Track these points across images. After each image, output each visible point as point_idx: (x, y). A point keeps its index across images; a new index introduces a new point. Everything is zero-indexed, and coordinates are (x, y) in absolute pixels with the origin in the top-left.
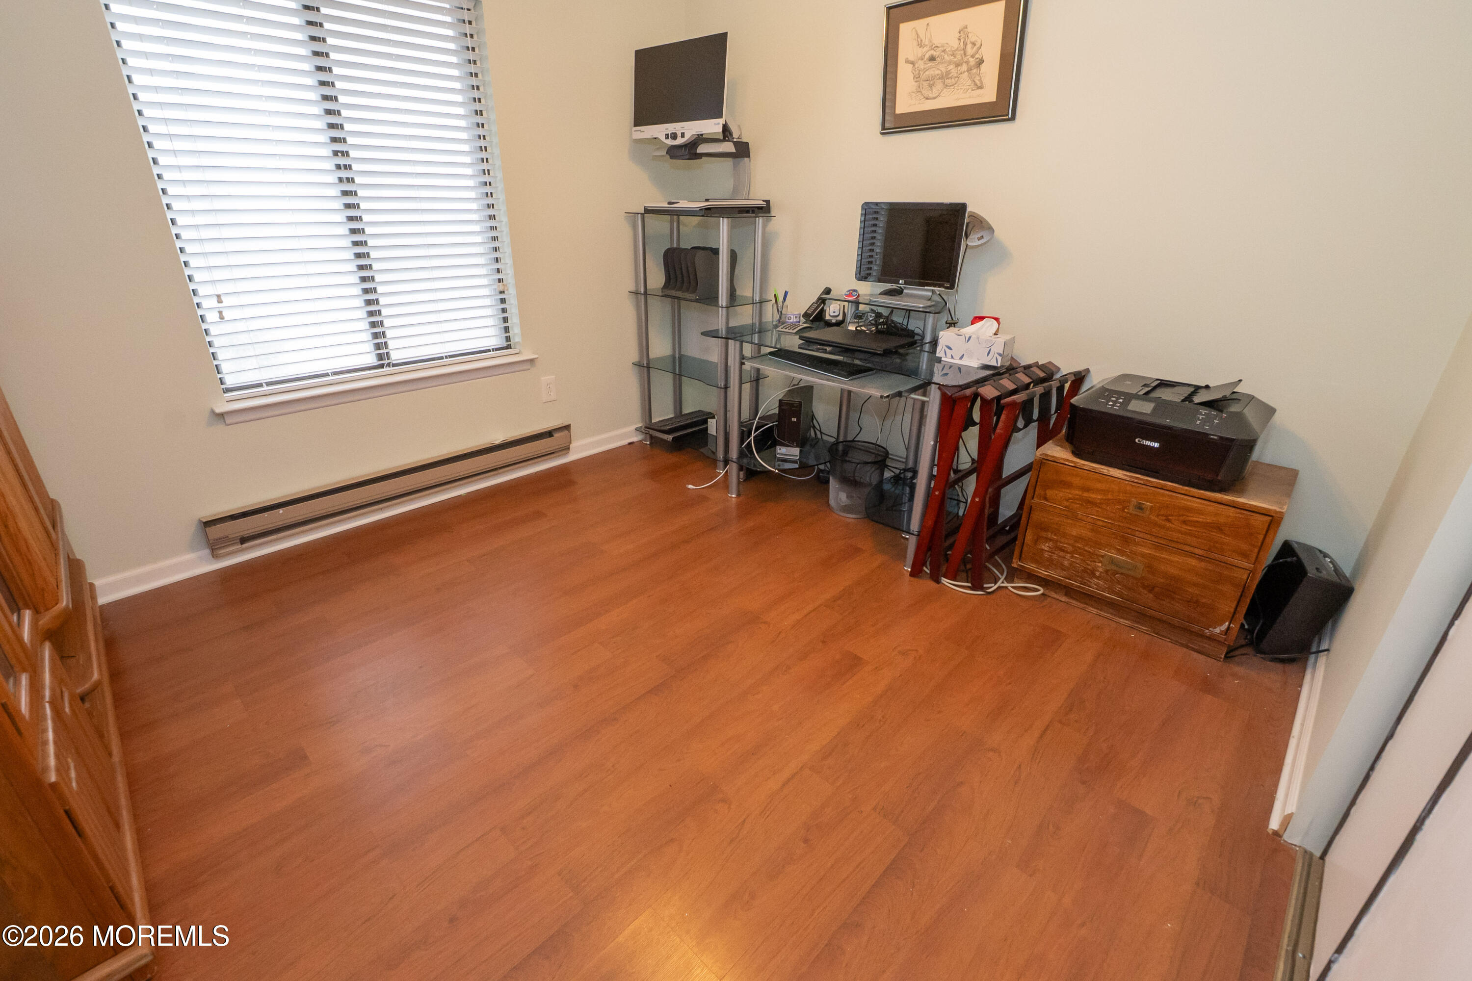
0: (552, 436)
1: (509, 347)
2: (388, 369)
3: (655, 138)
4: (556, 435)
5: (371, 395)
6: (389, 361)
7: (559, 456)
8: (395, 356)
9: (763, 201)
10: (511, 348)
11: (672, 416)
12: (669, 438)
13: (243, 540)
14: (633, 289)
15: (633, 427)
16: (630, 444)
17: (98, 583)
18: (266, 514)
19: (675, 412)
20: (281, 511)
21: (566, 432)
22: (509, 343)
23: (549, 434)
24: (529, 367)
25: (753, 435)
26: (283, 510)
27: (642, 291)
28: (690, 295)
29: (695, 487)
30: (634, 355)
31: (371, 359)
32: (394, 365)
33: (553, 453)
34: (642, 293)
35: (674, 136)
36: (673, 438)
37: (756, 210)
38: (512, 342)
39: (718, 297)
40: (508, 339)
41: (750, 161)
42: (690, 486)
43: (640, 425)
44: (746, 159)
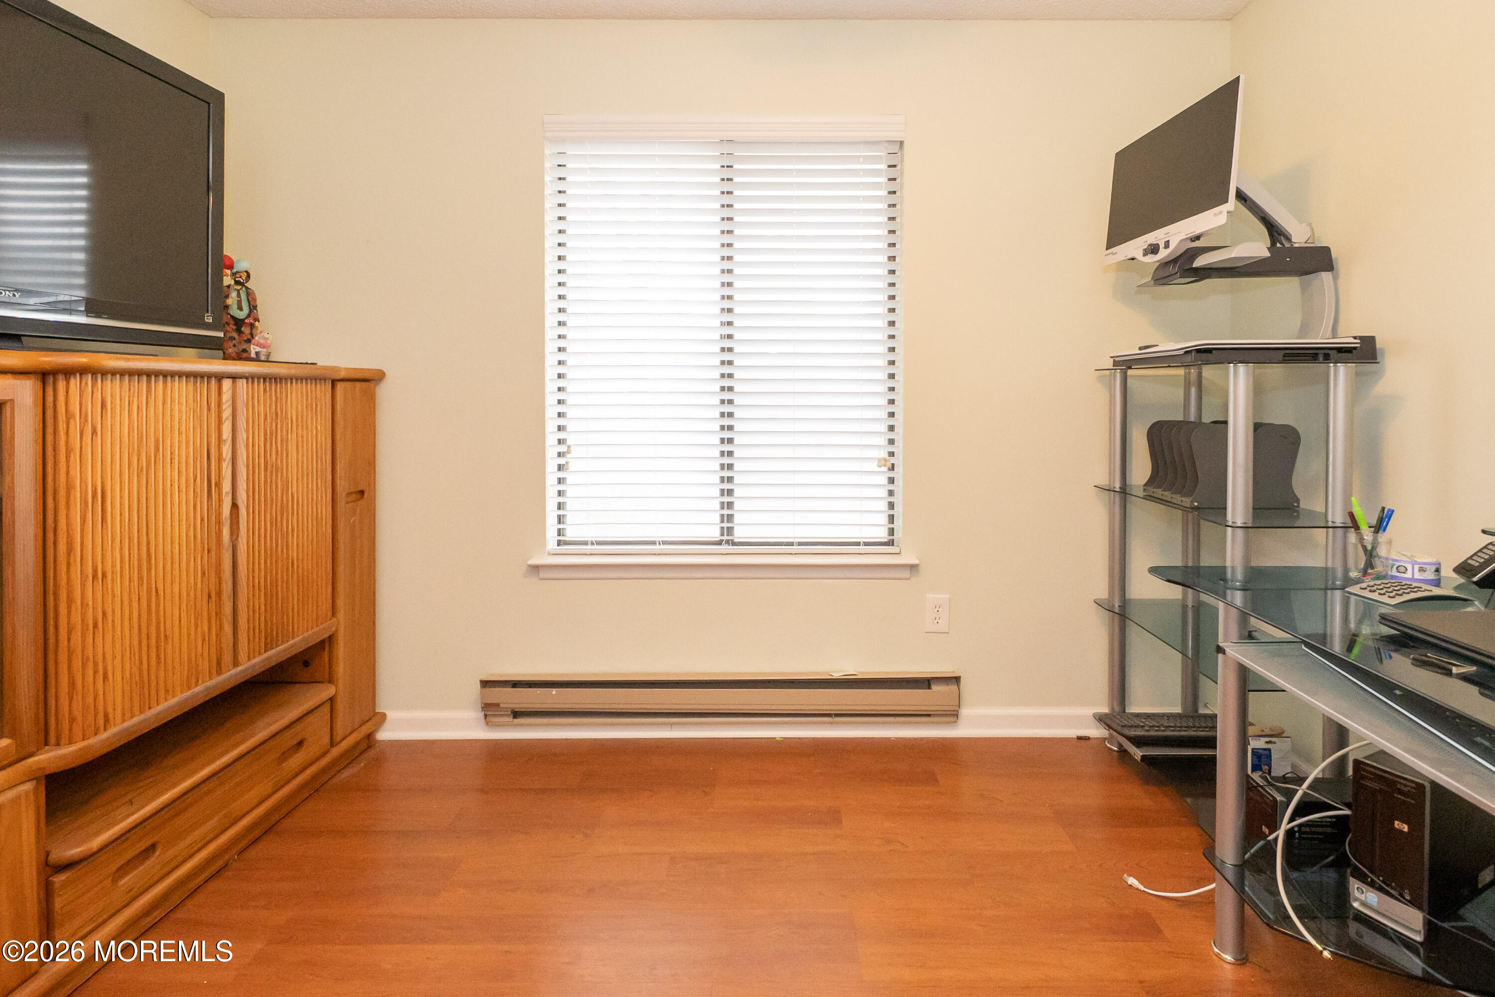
0: (929, 687)
1: (890, 543)
2: (727, 547)
3: (1133, 259)
4: (936, 688)
5: (681, 575)
6: (730, 538)
7: (938, 723)
8: (740, 534)
9: (1355, 338)
10: (893, 545)
11: (1178, 710)
12: (1138, 753)
13: (516, 714)
14: (1103, 481)
15: (1091, 711)
16: (1080, 738)
17: (391, 715)
18: (539, 691)
19: (1184, 704)
20: (554, 691)
21: (953, 688)
22: (891, 537)
23: (925, 683)
24: (908, 576)
25: (1285, 826)
26: (556, 691)
27: (1117, 486)
28: (1183, 499)
29: (1142, 888)
30: (1101, 589)
31: (714, 533)
32: (734, 544)
33: (929, 715)
34: (1118, 490)
35: (1153, 249)
36: (1142, 756)
37: (1333, 353)
38: (895, 537)
39: (1225, 508)
40: (891, 532)
41: (1336, 279)
42: (1132, 881)
43: (1105, 710)
44: (1326, 276)
